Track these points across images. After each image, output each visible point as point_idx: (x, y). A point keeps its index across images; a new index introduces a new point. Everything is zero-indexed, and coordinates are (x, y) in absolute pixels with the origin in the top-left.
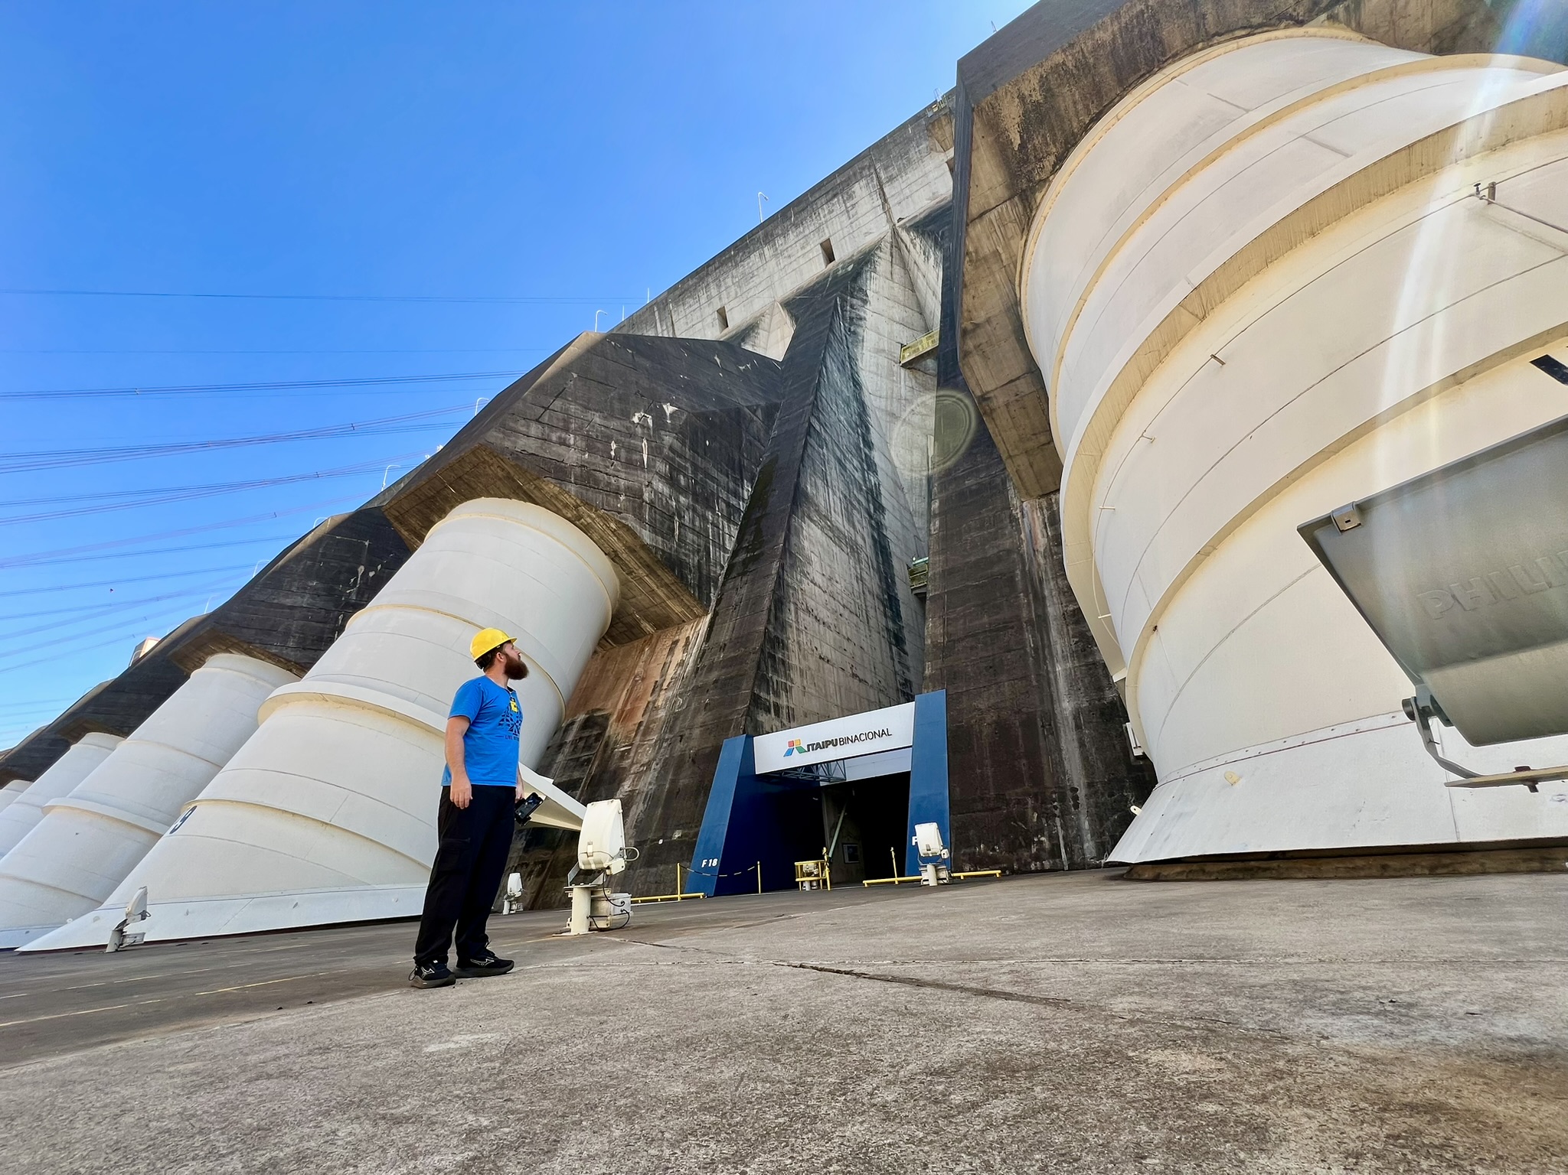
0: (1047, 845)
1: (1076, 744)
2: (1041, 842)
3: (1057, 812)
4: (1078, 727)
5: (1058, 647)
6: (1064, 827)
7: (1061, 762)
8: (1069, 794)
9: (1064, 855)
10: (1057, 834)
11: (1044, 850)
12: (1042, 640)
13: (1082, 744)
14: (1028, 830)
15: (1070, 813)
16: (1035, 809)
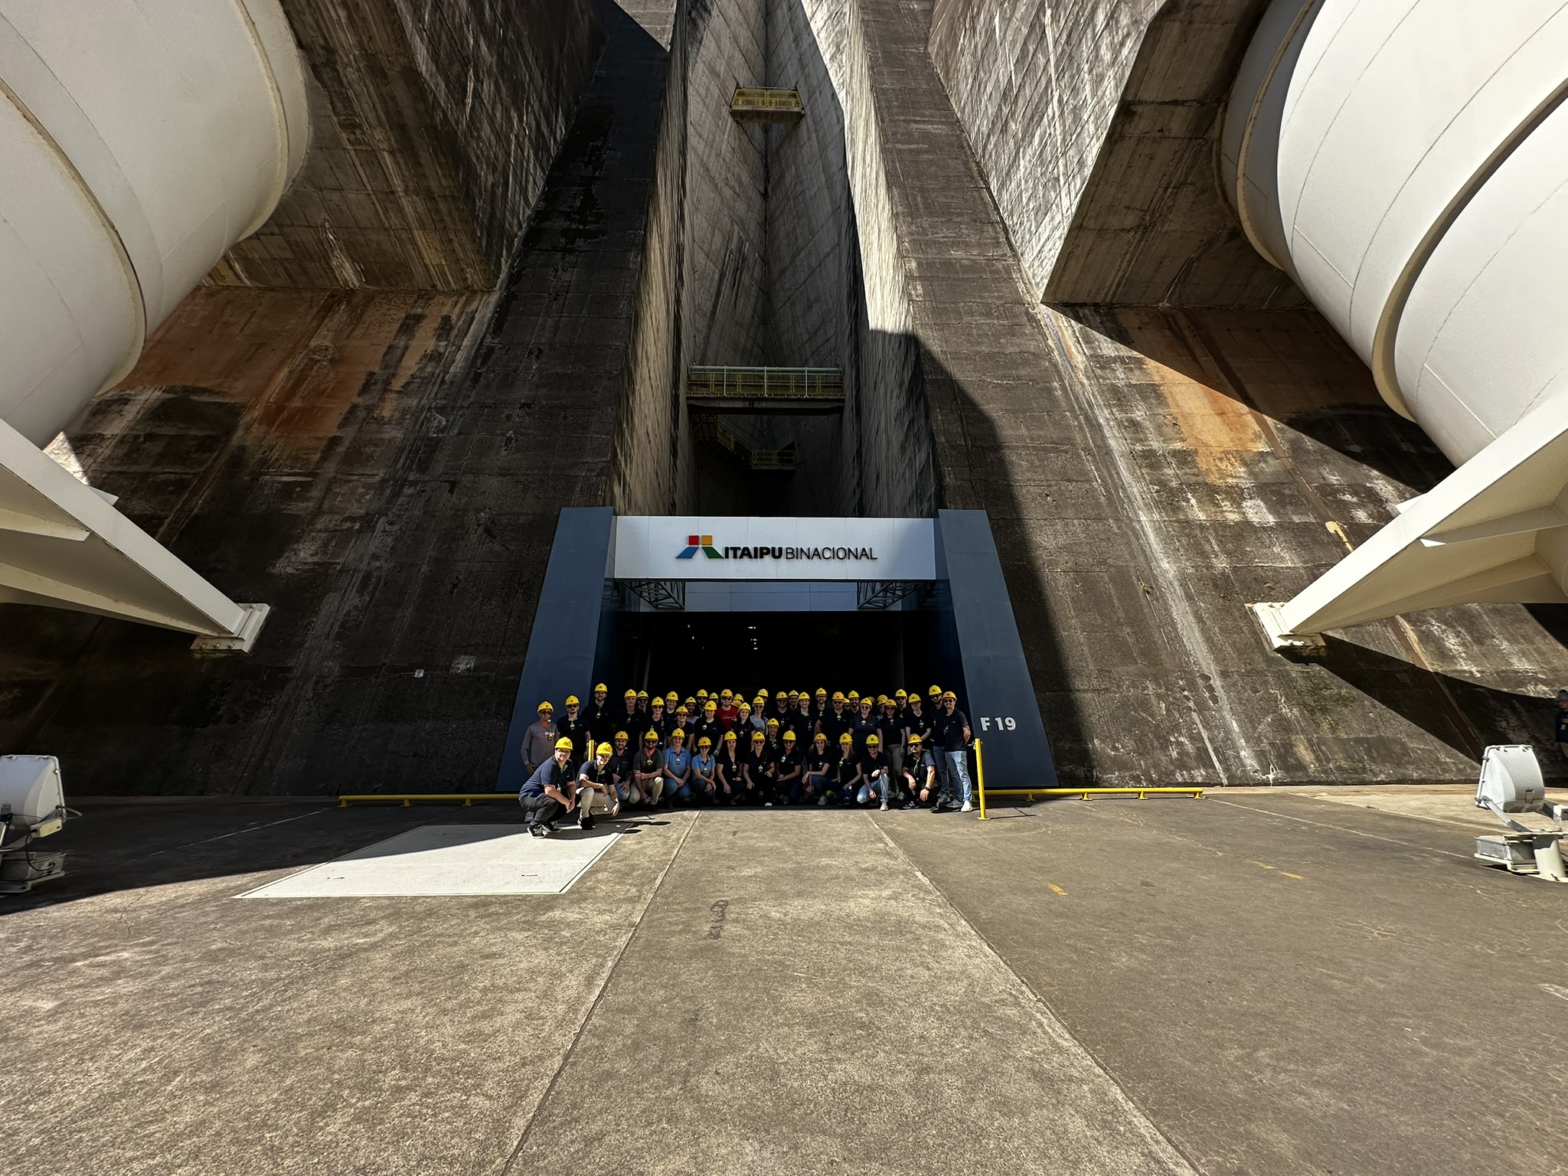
0: (1190, 747)
1: (1191, 618)
2: (1180, 744)
3: (1191, 704)
4: (1189, 597)
5: (1135, 490)
6: (1206, 724)
7: (1178, 638)
8: (1200, 682)
9: (1217, 764)
10: (1199, 733)
11: (1188, 754)
12: (1111, 476)
13: (1200, 620)
14: (1158, 725)
15: (1209, 709)
16: (1159, 697)
